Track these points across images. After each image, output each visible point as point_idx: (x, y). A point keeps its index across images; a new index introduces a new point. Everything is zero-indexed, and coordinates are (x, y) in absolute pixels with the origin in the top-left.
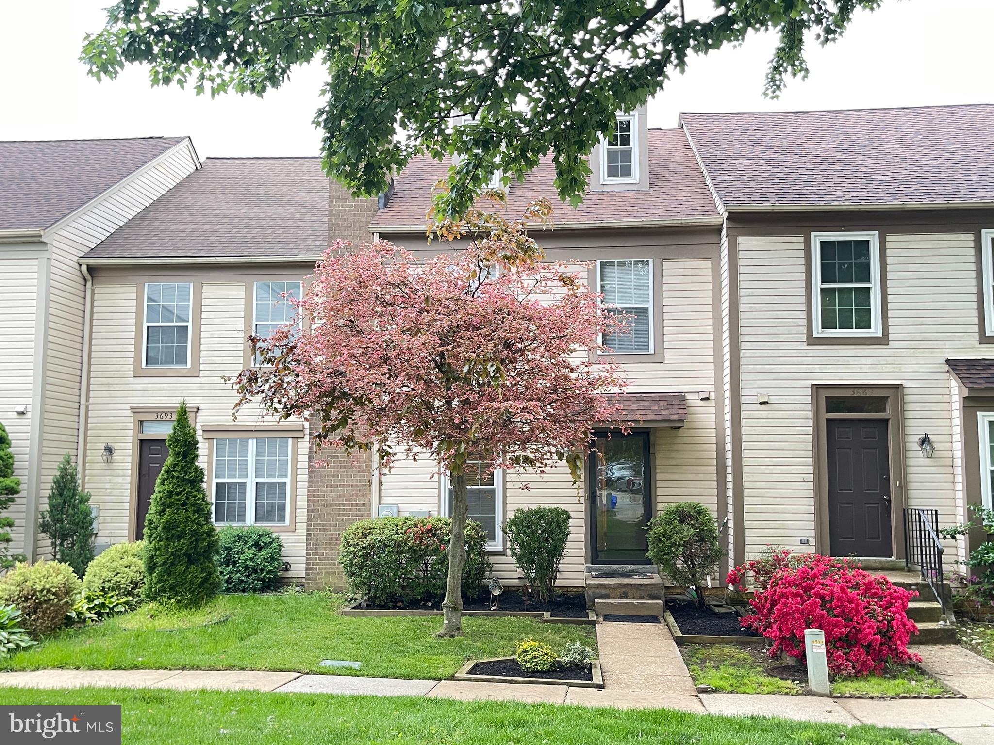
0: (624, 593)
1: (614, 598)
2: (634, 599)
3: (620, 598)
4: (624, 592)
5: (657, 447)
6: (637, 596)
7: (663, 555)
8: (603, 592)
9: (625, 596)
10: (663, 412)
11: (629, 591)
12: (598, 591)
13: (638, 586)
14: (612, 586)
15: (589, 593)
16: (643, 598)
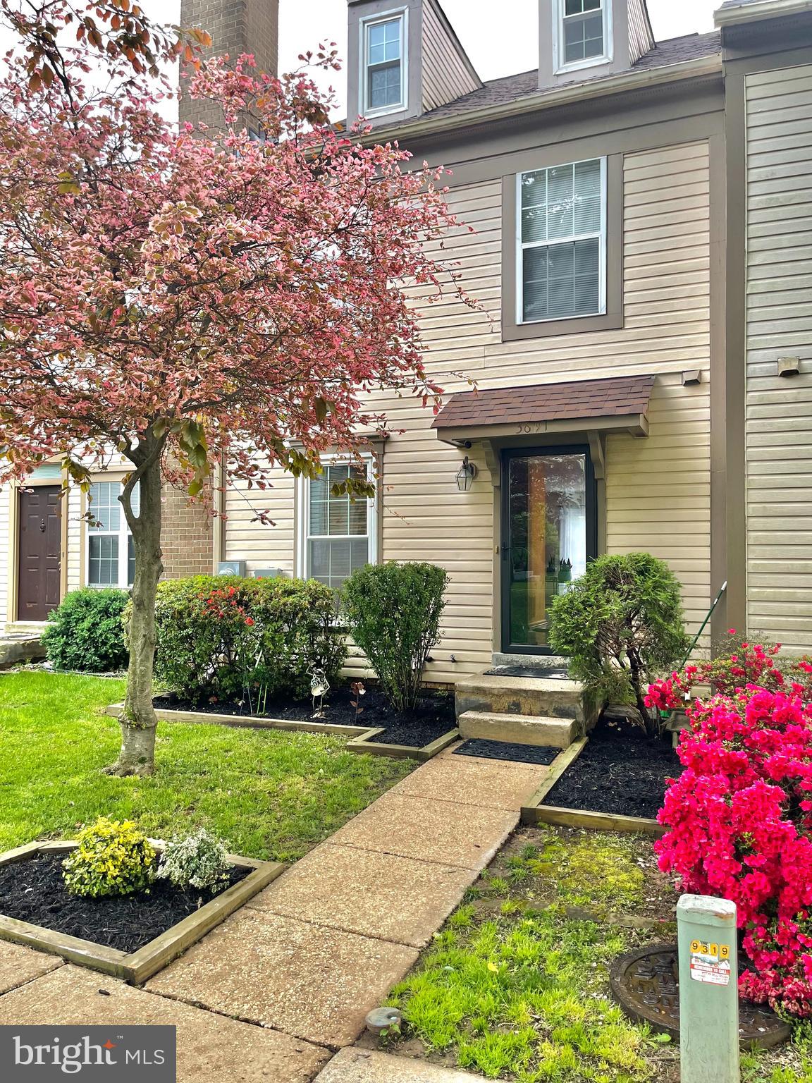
0: (514, 704)
1: (499, 711)
2: (530, 714)
3: (509, 711)
4: (517, 701)
5: (610, 469)
6: (536, 709)
7: (564, 643)
8: (482, 700)
9: (515, 709)
10: (607, 404)
11: (522, 700)
12: (473, 698)
13: (538, 694)
14: (496, 692)
15: (460, 699)
16: (544, 714)
